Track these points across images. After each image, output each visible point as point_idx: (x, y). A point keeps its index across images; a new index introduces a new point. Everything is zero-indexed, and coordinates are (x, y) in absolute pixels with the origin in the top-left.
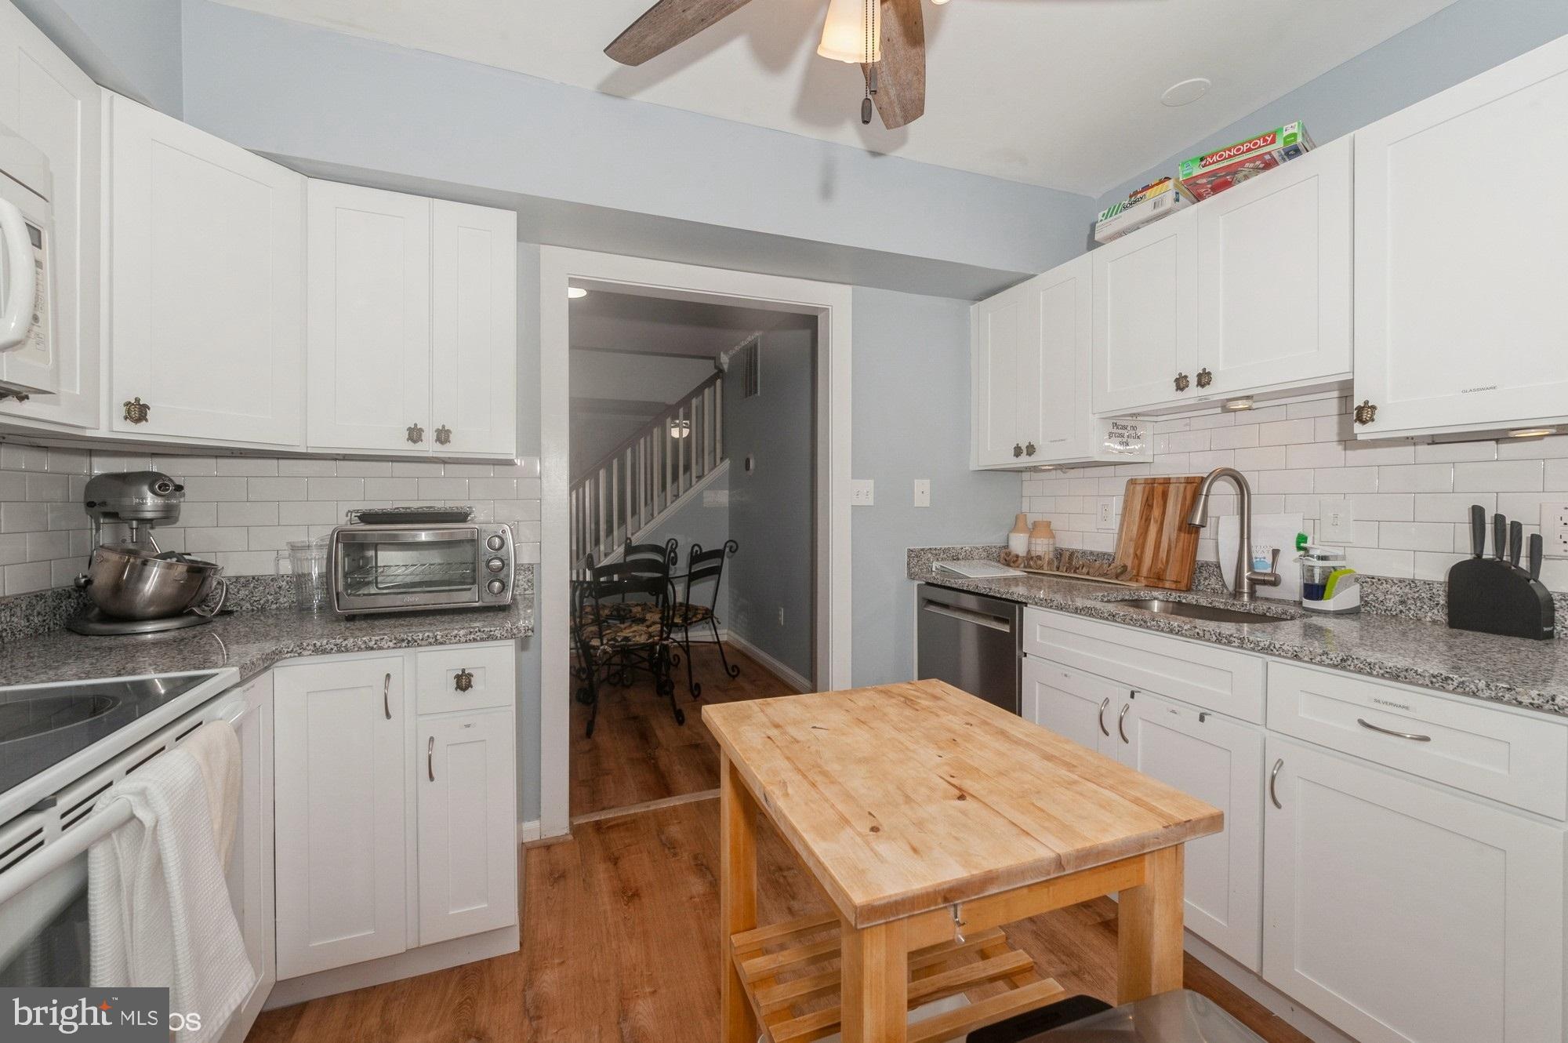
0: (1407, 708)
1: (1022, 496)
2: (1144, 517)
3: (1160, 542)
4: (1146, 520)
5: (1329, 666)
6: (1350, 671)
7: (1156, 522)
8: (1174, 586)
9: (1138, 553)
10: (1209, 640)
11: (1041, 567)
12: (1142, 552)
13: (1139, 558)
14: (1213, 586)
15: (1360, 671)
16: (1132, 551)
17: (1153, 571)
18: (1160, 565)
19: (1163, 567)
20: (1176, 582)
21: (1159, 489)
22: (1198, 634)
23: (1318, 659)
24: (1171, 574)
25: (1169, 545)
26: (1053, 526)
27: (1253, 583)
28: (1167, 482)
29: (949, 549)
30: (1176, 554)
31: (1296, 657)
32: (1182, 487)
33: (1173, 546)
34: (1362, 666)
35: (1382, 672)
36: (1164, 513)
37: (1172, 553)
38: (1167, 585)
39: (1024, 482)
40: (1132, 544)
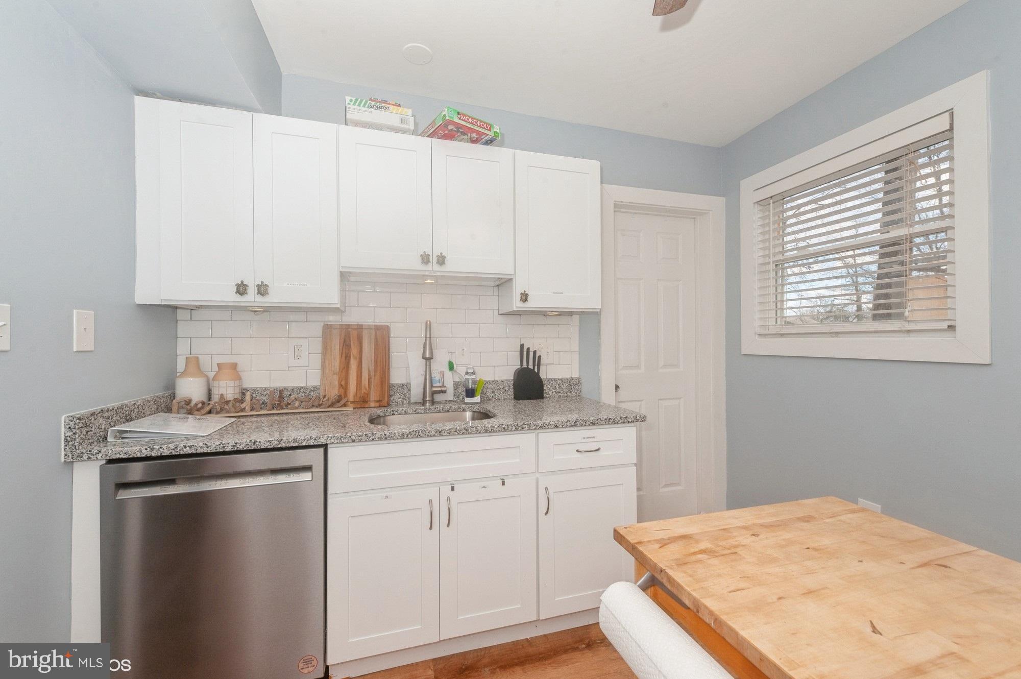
0: (594, 437)
1: (177, 338)
2: (344, 355)
3: (361, 373)
4: (346, 357)
5: (570, 426)
6: (578, 426)
7: (355, 358)
8: (377, 404)
9: (343, 383)
10: (511, 431)
11: (243, 410)
12: (347, 383)
13: (344, 387)
14: (397, 400)
15: (582, 425)
16: (336, 383)
17: (358, 396)
18: (364, 391)
19: (366, 392)
20: (378, 401)
21: (354, 334)
22: (504, 428)
23: (565, 425)
24: (374, 396)
25: (369, 375)
26: (239, 368)
27: (433, 393)
28: (360, 328)
29: (121, 407)
30: (376, 381)
31: (556, 427)
32: (373, 332)
33: (372, 374)
34: (582, 422)
35: (589, 423)
36: (361, 352)
37: (372, 380)
38: (372, 405)
39: (179, 322)
40: (336, 378)
